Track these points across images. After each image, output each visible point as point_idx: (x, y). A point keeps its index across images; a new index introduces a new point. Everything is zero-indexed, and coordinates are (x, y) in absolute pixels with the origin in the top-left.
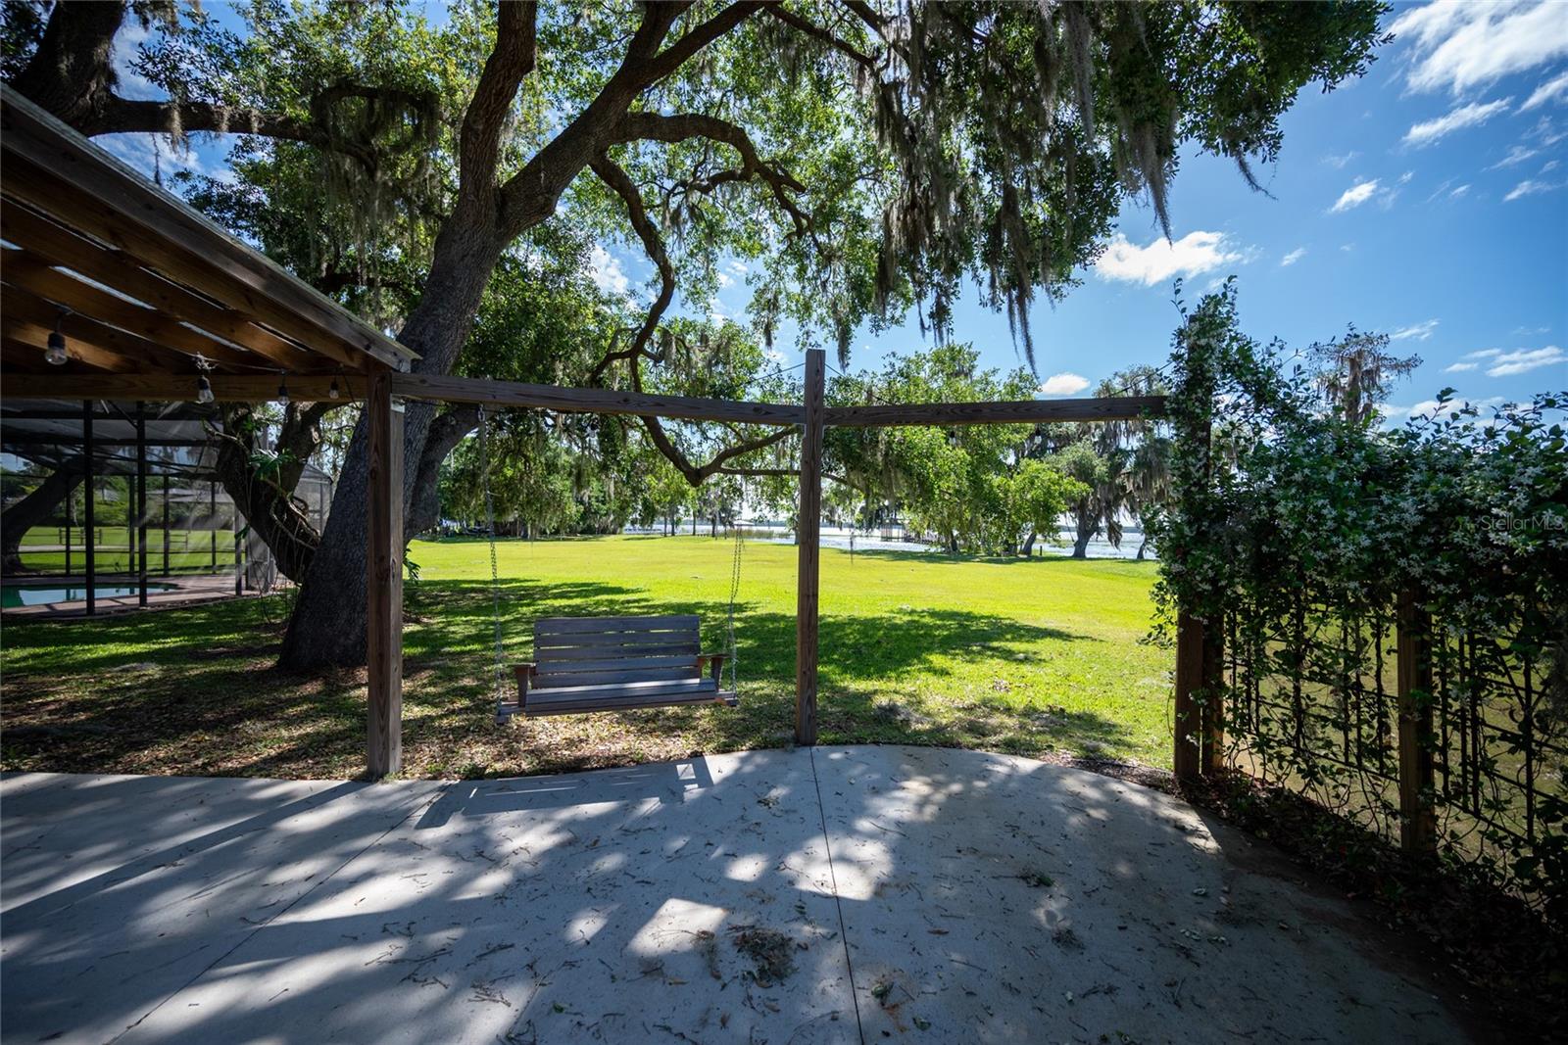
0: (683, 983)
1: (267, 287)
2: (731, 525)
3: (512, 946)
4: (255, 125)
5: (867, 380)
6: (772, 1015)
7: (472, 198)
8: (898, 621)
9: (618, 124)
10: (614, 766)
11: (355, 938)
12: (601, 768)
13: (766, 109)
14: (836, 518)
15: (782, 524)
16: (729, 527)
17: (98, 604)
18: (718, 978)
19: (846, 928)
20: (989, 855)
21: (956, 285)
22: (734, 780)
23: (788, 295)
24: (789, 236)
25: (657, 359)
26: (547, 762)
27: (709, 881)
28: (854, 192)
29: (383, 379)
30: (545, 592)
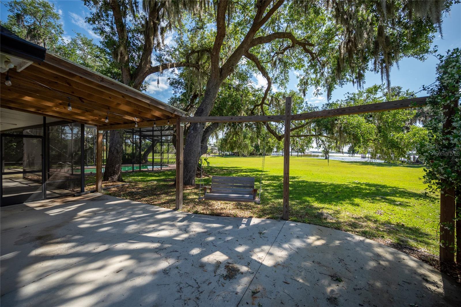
0: (206, 272)
1: (150, 102)
2: (304, 153)
3: (178, 252)
4: (175, 65)
5: (339, 103)
6: (221, 287)
7: (214, 71)
8: (350, 186)
9: (251, 43)
10: (228, 216)
11: (153, 241)
12: (225, 216)
13: (302, 24)
14: (341, 150)
15: (321, 153)
16: (302, 154)
17: (154, 169)
18: (215, 273)
19: (258, 272)
20: (324, 266)
21: (367, 65)
22: (256, 226)
23: (311, 79)
24: (310, 61)
25: (269, 105)
26: (213, 212)
27: (230, 250)
28: (334, 40)
29: (179, 119)
30: (242, 171)
